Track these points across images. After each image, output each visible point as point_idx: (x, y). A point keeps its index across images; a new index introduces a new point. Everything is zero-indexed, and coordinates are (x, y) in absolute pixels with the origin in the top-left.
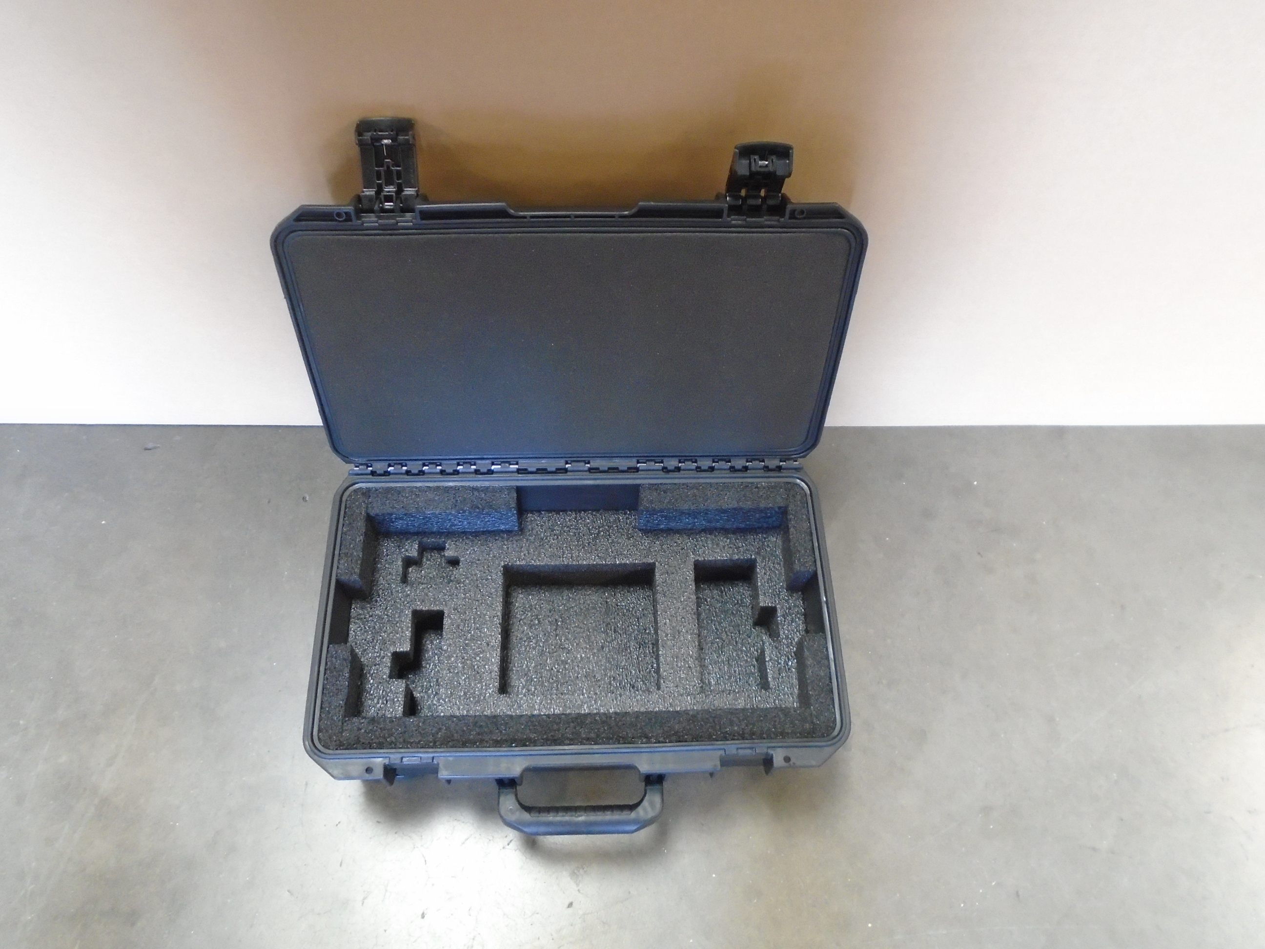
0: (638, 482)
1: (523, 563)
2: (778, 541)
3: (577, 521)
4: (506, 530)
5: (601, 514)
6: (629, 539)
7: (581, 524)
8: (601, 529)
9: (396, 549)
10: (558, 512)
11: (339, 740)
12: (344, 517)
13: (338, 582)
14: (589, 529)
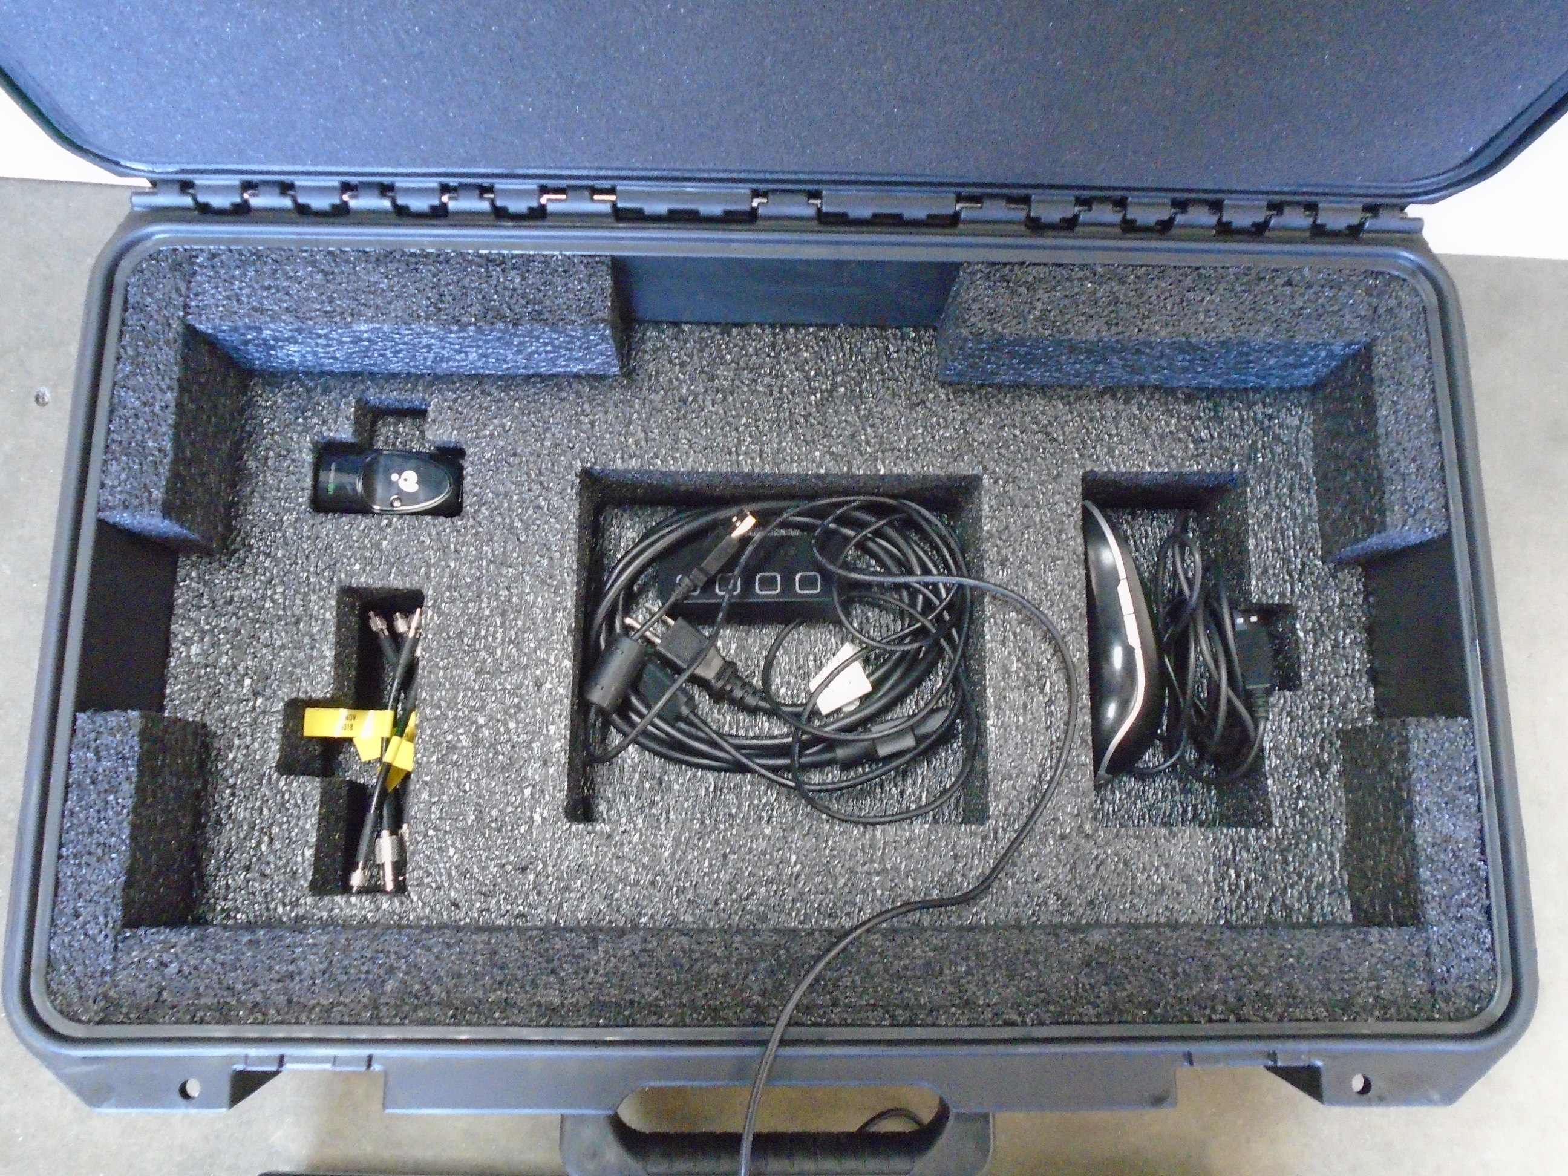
0: (956, 255)
1: (634, 464)
2: (1304, 428)
3: (777, 355)
4: (588, 375)
5: (839, 338)
6: (912, 407)
7: (786, 361)
8: (839, 379)
9: (297, 418)
10: (725, 328)
11: (106, 996)
12: (121, 334)
13: (105, 529)
14: (807, 377)
